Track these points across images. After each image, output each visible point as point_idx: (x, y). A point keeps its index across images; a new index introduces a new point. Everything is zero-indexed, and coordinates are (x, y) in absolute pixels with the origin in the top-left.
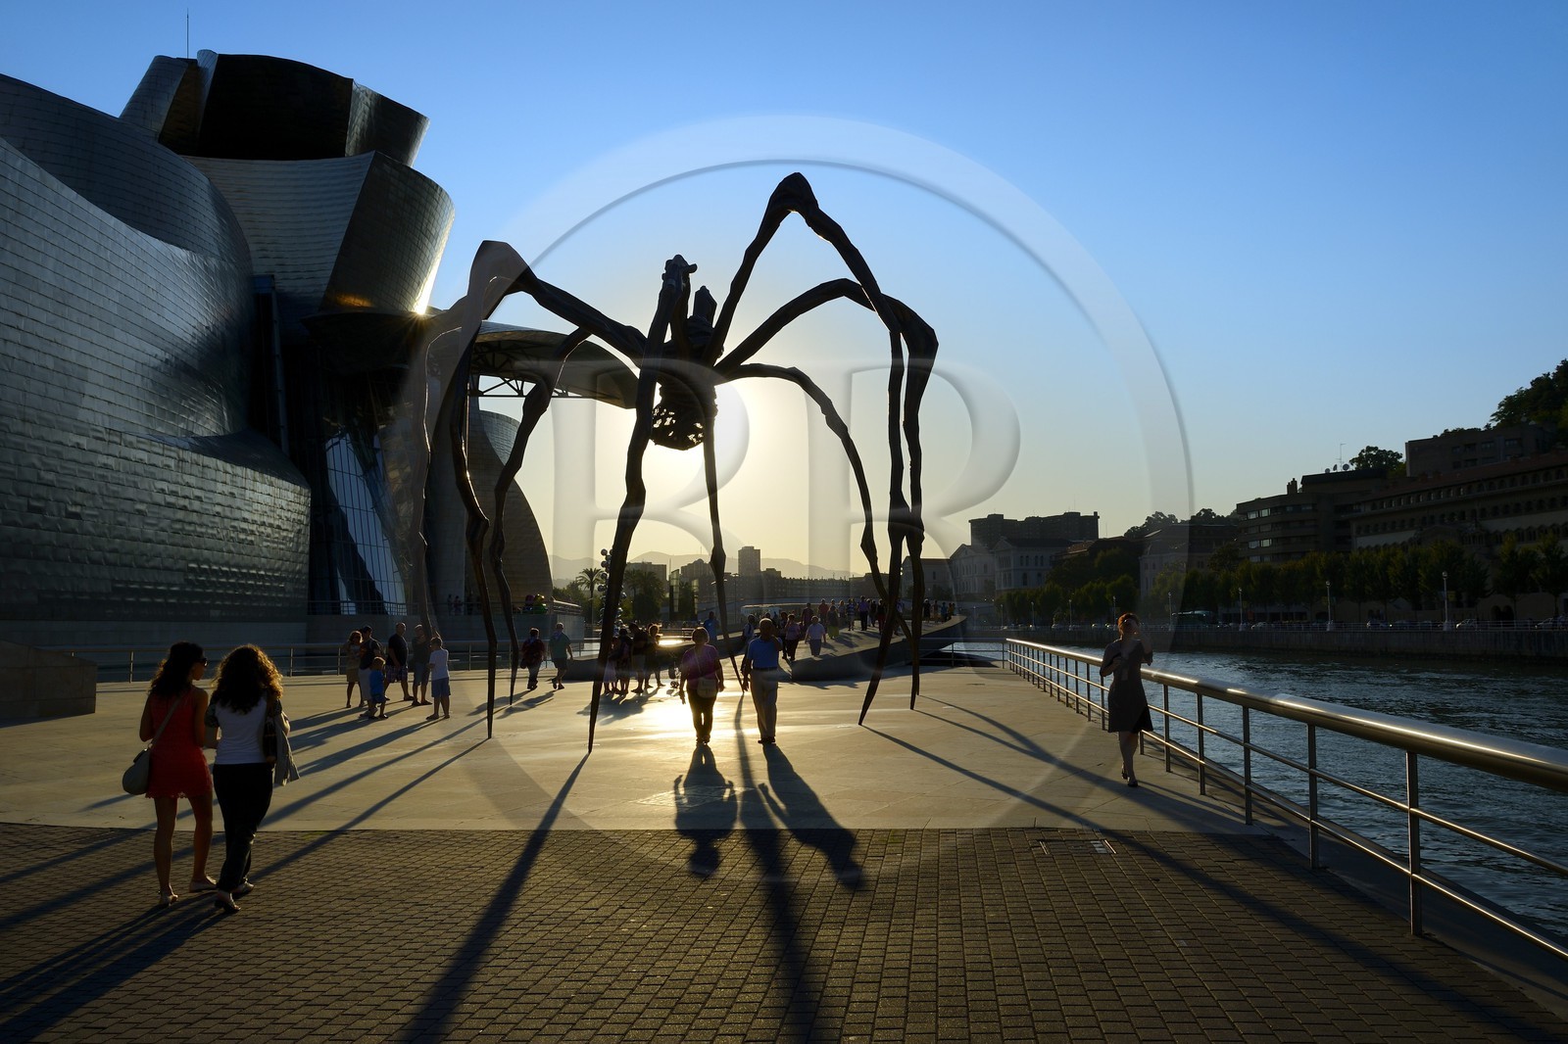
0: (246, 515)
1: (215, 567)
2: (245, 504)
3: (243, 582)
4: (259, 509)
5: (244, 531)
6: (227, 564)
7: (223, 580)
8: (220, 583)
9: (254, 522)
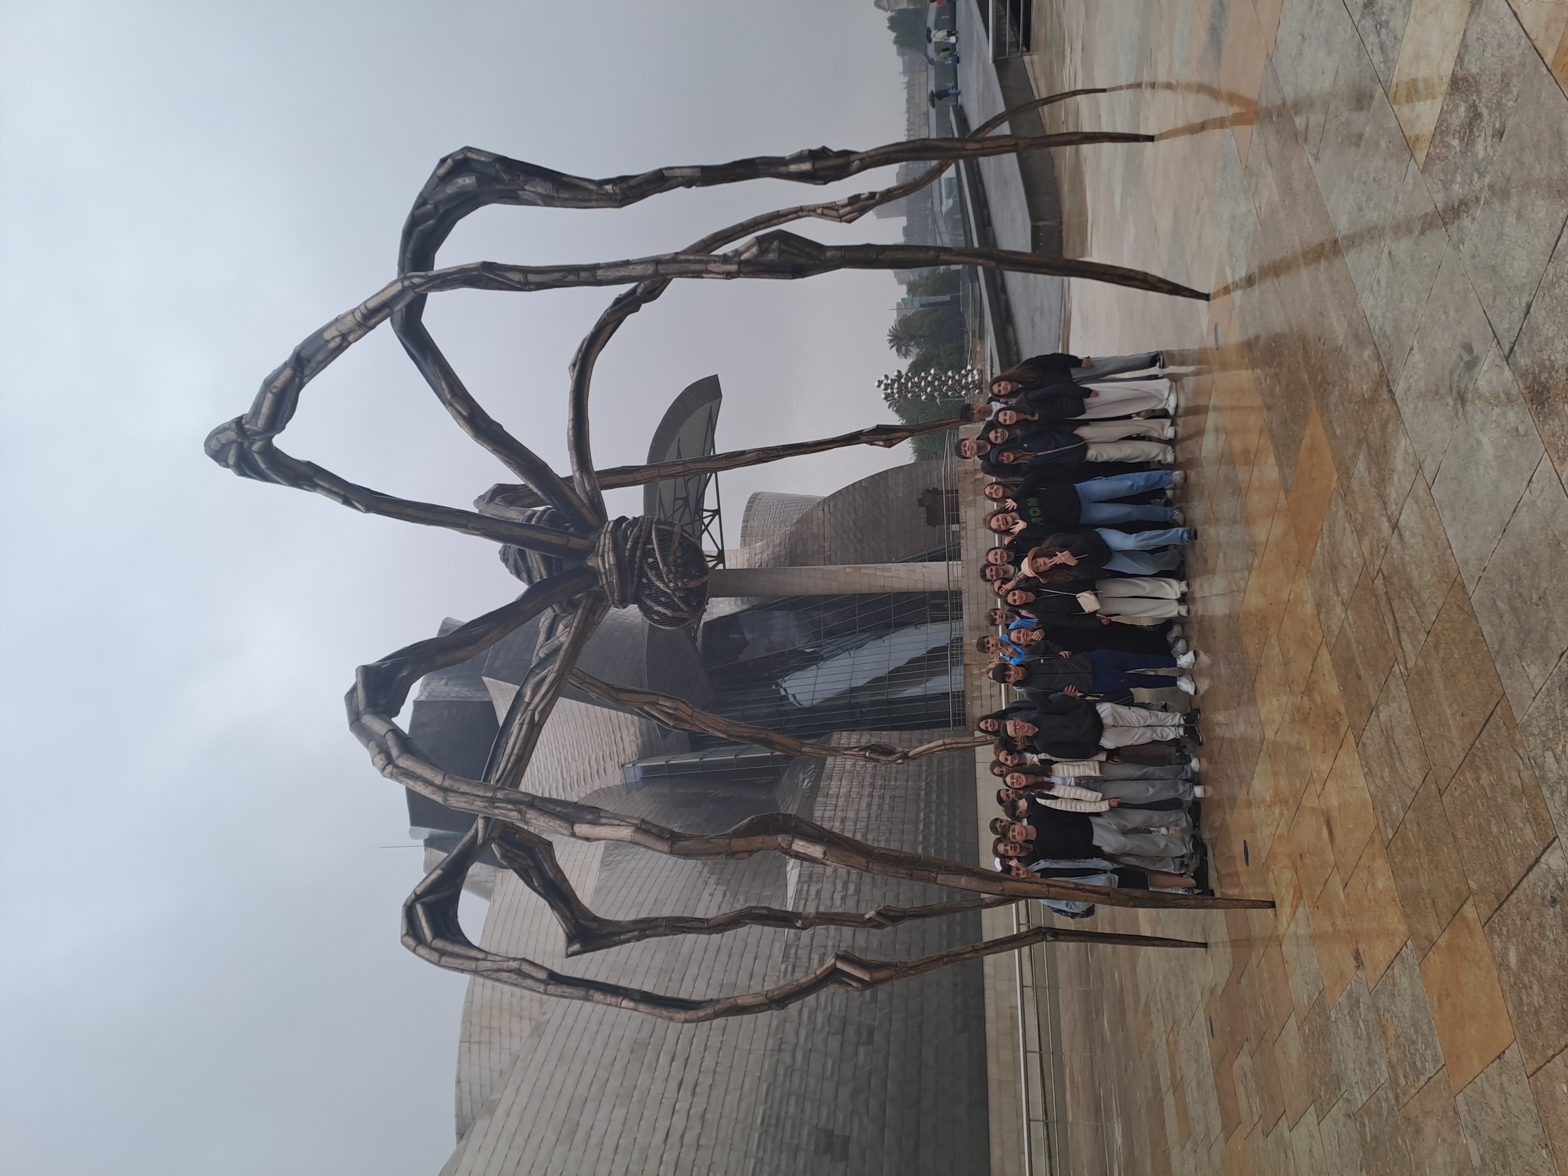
0: (864, 805)
1: (920, 838)
2: (852, 805)
3: (934, 805)
4: (856, 790)
5: (880, 806)
6: (916, 823)
7: (933, 828)
8: (936, 832)
9: (871, 796)
